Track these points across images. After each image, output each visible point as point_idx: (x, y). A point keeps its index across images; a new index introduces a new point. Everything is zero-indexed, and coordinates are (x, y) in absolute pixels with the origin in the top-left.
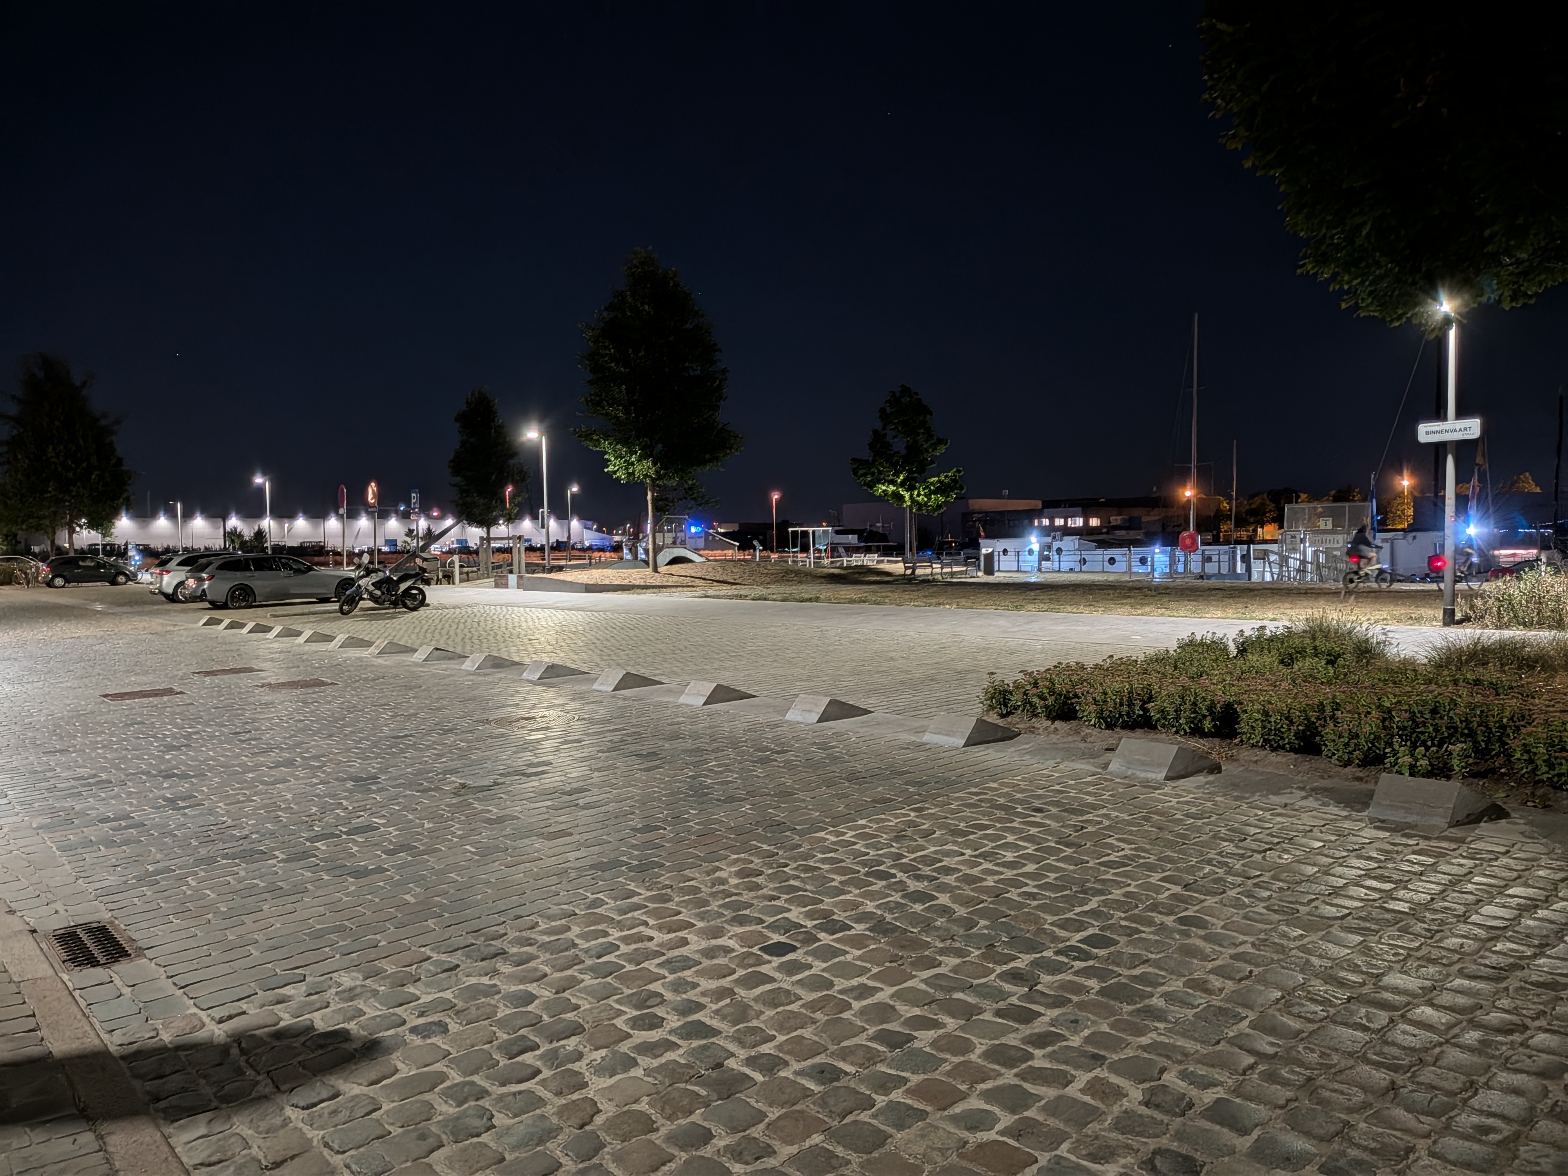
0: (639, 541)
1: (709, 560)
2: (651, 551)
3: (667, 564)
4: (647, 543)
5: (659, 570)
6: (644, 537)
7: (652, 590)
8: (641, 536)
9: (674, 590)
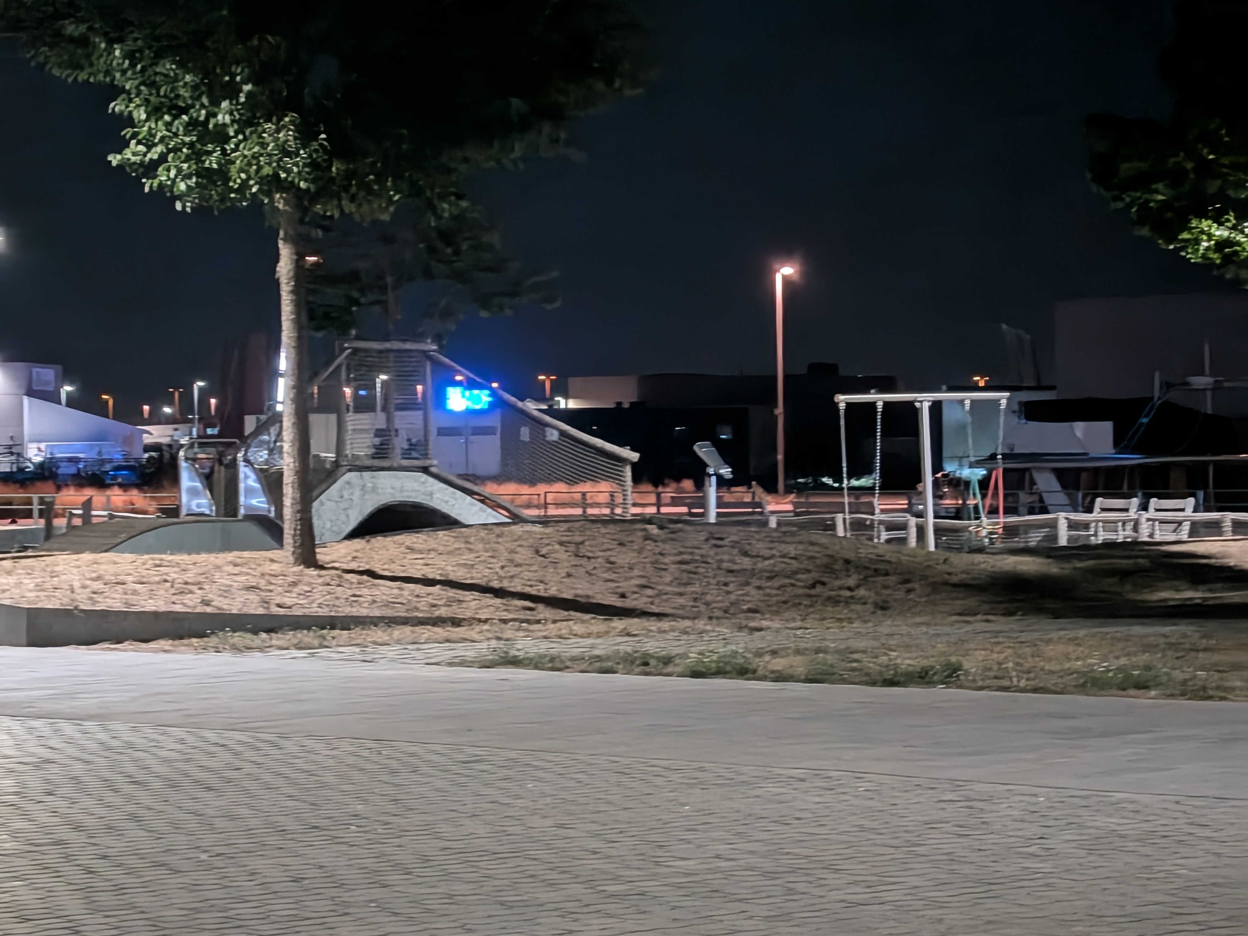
0: (244, 440)
1: (517, 519)
2: (289, 478)
3: (354, 535)
4: (274, 450)
5: (322, 555)
6: (261, 428)
7: (290, 637)
8: (250, 423)
9: (379, 634)
